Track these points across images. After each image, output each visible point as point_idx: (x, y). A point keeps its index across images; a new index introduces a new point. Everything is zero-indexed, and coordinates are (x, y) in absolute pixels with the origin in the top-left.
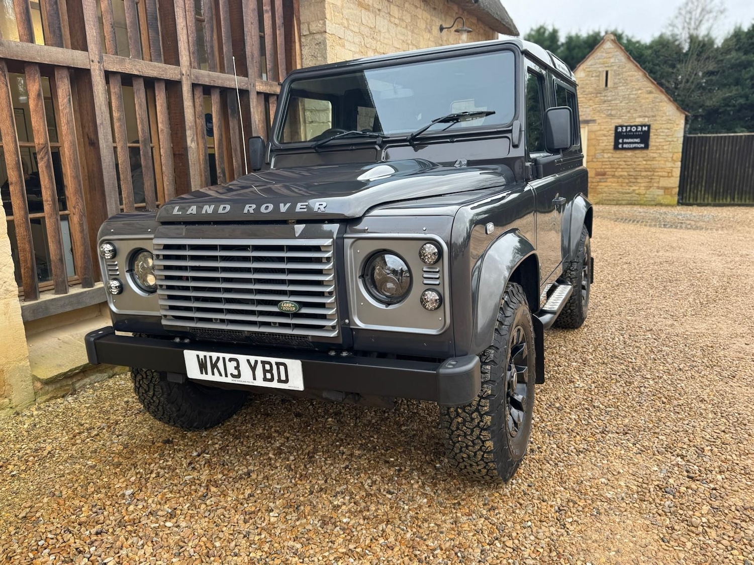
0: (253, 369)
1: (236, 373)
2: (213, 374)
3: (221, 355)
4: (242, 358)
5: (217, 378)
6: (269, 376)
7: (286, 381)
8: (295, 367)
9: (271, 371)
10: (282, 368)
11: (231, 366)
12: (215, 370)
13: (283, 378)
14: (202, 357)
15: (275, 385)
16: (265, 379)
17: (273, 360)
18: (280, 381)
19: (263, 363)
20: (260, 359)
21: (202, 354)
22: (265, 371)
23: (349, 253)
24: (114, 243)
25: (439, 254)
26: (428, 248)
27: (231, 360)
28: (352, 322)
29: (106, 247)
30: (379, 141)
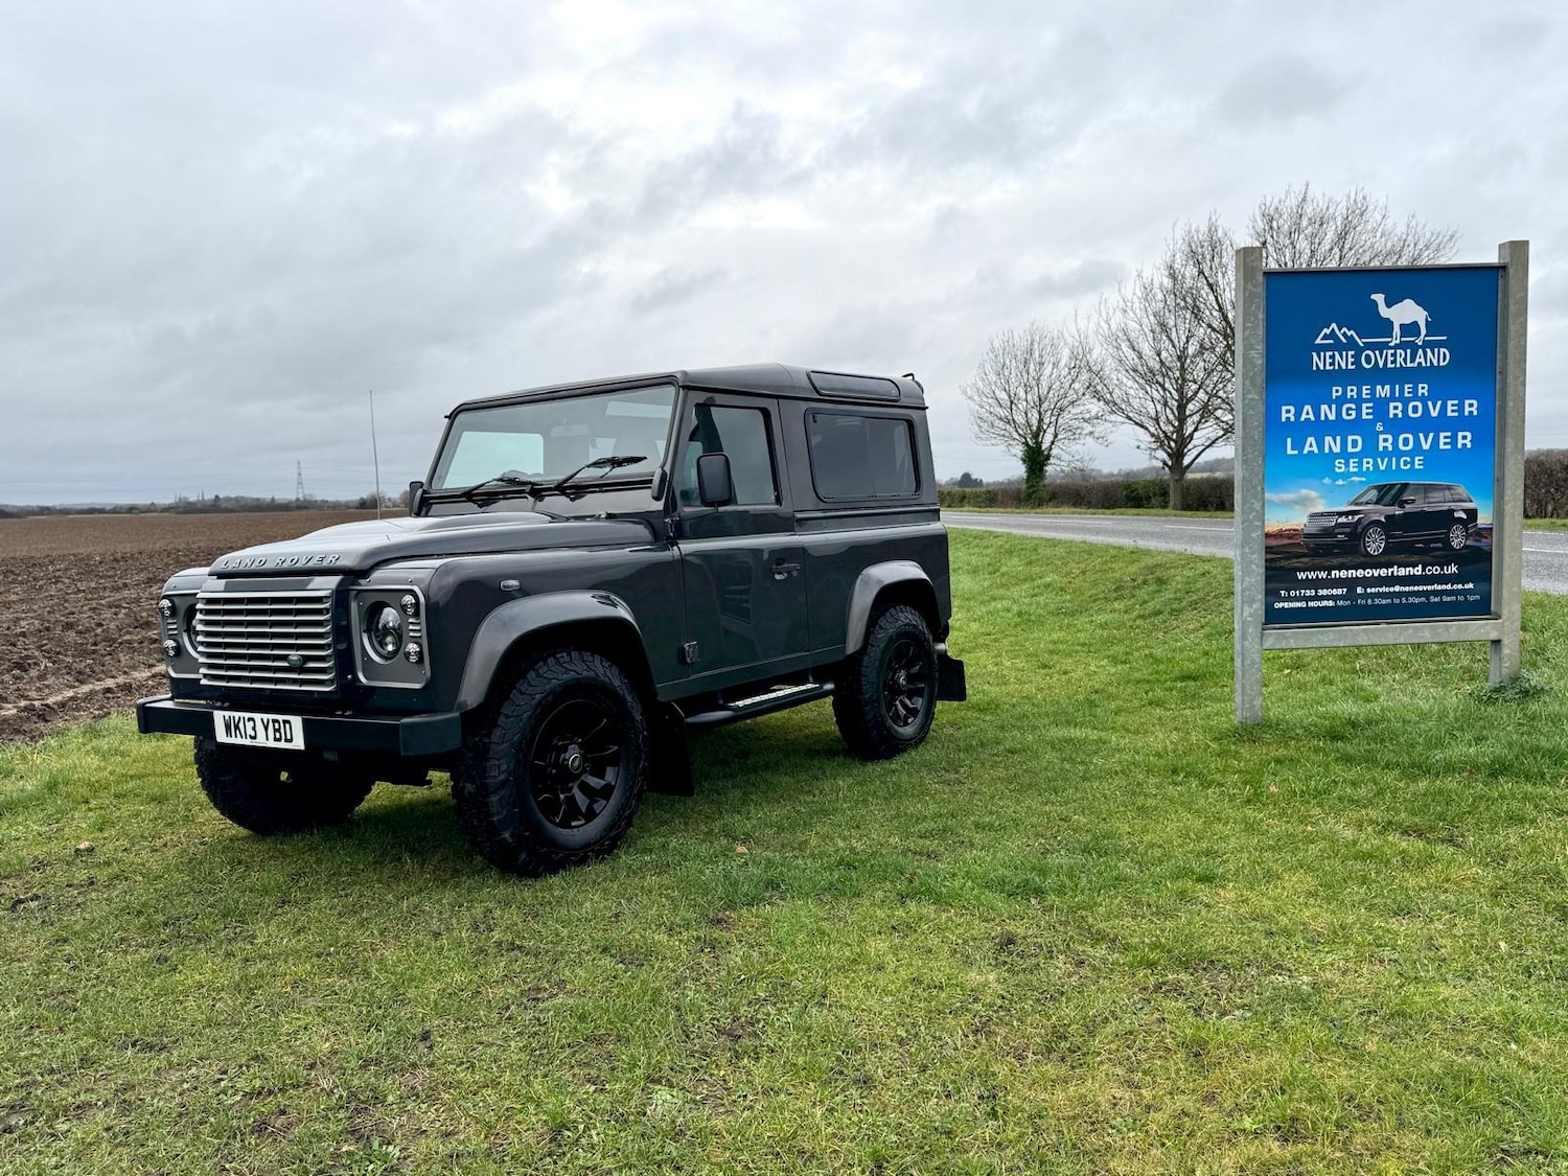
0: (266, 729)
1: (253, 734)
2: (236, 737)
3: (242, 714)
4: (257, 716)
5: (239, 741)
6: (278, 735)
7: (291, 740)
8: (297, 722)
9: (279, 730)
10: (287, 725)
11: (250, 725)
12: (238, 732)
13: (289, 737)
14: (227, 718)
15: (282, 745)
16: (276, 740)
17: (281, 718)
18: (287, 741)
19: (274, 721)
20: (272, 717)
21: (227, 714)
22: (275, 730)
23: (353, 606)
24: (176, 600)
25: (417, 605)
26: (409, 599)
27: (249, 719)
28: (356, 678)
29: (166, 603)
30: (527, 488)
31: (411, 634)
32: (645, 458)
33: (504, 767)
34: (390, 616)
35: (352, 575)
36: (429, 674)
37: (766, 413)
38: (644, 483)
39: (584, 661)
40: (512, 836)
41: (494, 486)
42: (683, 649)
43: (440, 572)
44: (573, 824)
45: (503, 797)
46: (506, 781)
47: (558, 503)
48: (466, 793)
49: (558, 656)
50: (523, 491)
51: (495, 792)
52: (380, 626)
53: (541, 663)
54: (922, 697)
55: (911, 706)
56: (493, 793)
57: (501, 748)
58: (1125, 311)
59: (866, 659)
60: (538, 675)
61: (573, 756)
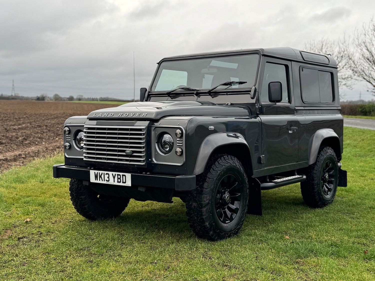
0: (114, 178)
1: (108, 179)
2: (100, 180)
3: (103, 172)
4: (110, 173)
5: (101, 182)
7: (125, 183)
8: (128, 176)
9: (120, 179)
10: (124, 177)
11: (106, 176)
12: (101, 178)
13: (124, 181)
14: (96, 173)
15: (121, 184)
16: (118, 182)
17: (121, 174)
19: (118, 175)
20: (117, 173)
22: (118, 178)
23: (153, 133)
24: (70, 127)
25: (182, 133)
26: (178, 131)
27: (107, 174)
28: (152, 160)
29: (67, 129)
30: (195, 92)
31: (178, 144)
32: (246, 82)
33: (208, 198)
34: (167, 137)
35: (153, 121)
36: (184, 160)
37: (287, 67)
38: (247, 92)
39: (232, 159)
40: (209, 224)
41: (179, 91)
42: (260, 158)
43: (190, 121)
44: (226, 222)
45: (207, 209)
46: (209, 203)
47: (208, 98)
48: (193, 207)
49: (224, 157)
50: (193, 93)
51: (205, 207)
52: (163, 141)
53: (219, 159)
54: (333, 184)
55: (329, 187)
56: (203, 207)
57: (207, 190)
58: (365, 35)
59: (316, 166)
60: (219, 164)
61: (227, 196)
